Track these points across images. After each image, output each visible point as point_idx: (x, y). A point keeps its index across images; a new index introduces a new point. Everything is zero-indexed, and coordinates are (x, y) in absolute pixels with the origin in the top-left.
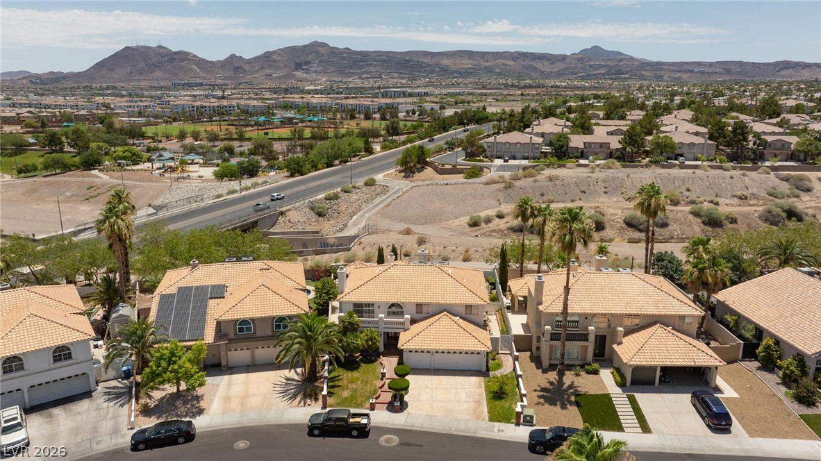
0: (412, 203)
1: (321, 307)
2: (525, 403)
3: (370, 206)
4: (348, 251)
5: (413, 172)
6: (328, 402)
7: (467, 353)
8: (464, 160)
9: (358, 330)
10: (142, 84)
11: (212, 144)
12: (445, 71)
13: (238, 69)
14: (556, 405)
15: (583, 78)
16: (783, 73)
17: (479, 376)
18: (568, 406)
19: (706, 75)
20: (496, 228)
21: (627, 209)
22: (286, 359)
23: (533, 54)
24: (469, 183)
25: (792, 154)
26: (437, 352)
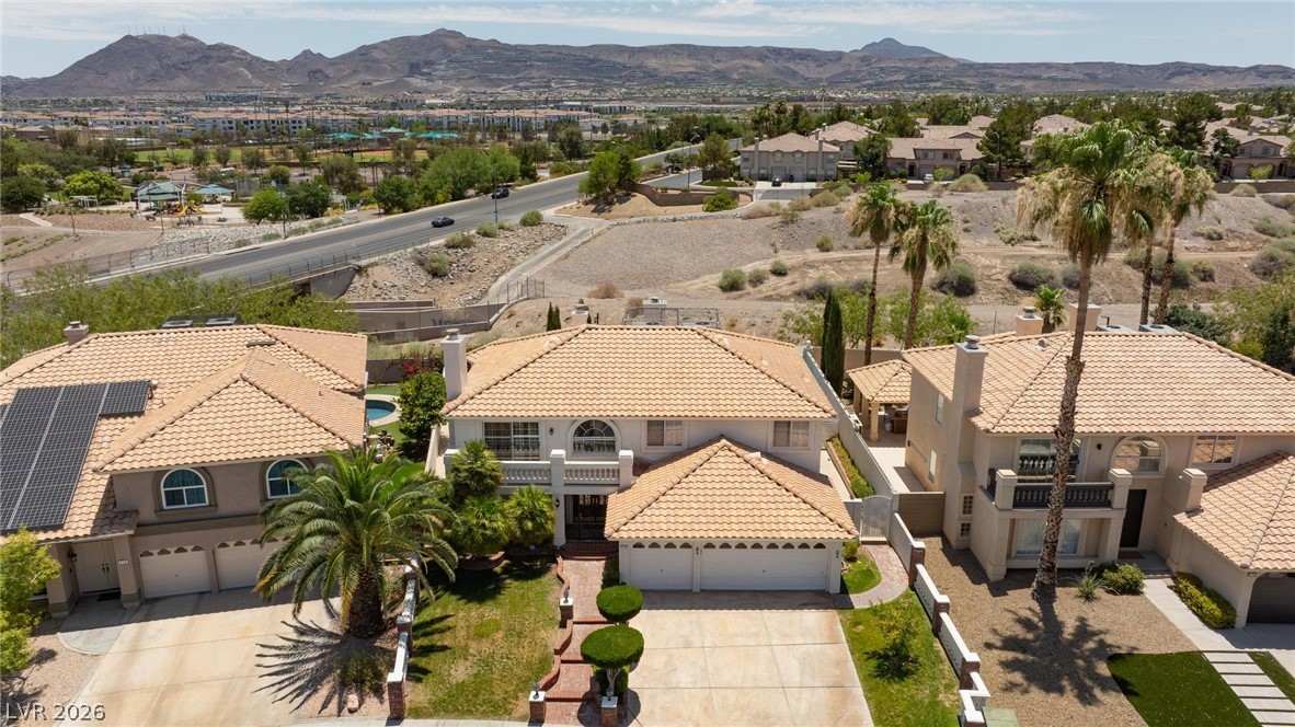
0: (611, 252)
1: (414, 441)
2: (982, 690)
3: (532, 259)
4: (487, 330)
5: (611, 203)
6: (407, 701)
7: (788, 546)
8: (701, 183)
9: (497, 492)
10: (155, 97)
11: (253, 172)
12: (651, 76)
13: (315, 74)
14: (1061, 690)
15: (870, 88)
16: (1175, 81)
17: (825, 607)
18: (1097, 692)
19: (1060, 83)
20: (773, 293)
21: (1011, 257)
22: (286, 579)
23: (791, 50)
24: (716, 218)
25: (1281, 165)
26: (709, 546)
